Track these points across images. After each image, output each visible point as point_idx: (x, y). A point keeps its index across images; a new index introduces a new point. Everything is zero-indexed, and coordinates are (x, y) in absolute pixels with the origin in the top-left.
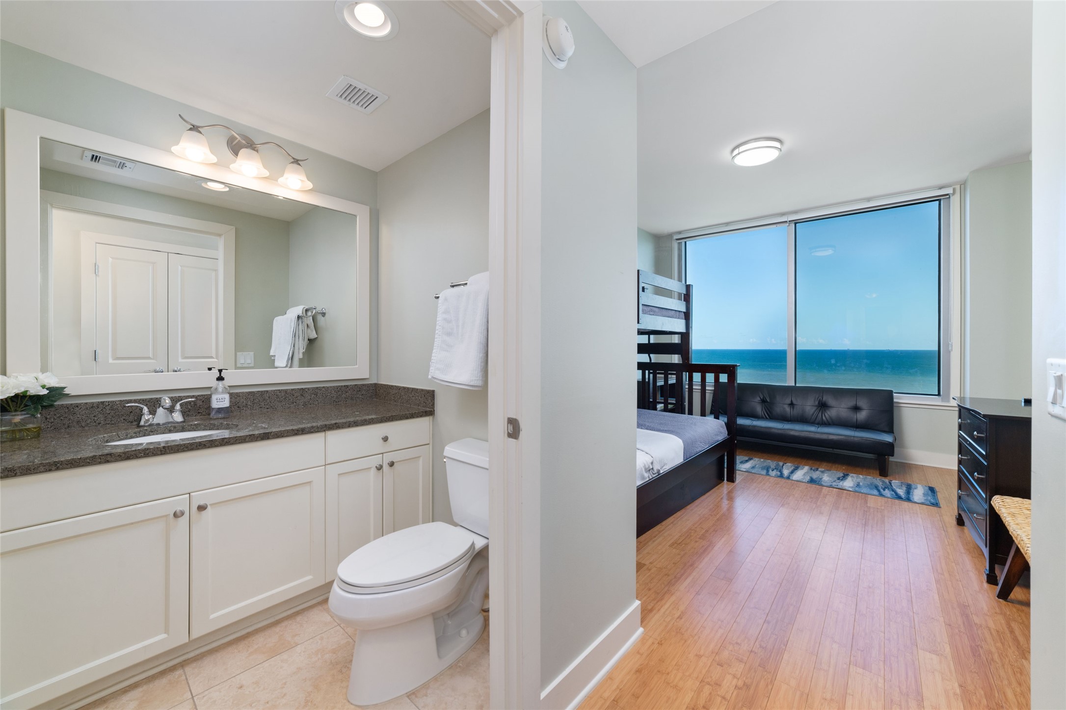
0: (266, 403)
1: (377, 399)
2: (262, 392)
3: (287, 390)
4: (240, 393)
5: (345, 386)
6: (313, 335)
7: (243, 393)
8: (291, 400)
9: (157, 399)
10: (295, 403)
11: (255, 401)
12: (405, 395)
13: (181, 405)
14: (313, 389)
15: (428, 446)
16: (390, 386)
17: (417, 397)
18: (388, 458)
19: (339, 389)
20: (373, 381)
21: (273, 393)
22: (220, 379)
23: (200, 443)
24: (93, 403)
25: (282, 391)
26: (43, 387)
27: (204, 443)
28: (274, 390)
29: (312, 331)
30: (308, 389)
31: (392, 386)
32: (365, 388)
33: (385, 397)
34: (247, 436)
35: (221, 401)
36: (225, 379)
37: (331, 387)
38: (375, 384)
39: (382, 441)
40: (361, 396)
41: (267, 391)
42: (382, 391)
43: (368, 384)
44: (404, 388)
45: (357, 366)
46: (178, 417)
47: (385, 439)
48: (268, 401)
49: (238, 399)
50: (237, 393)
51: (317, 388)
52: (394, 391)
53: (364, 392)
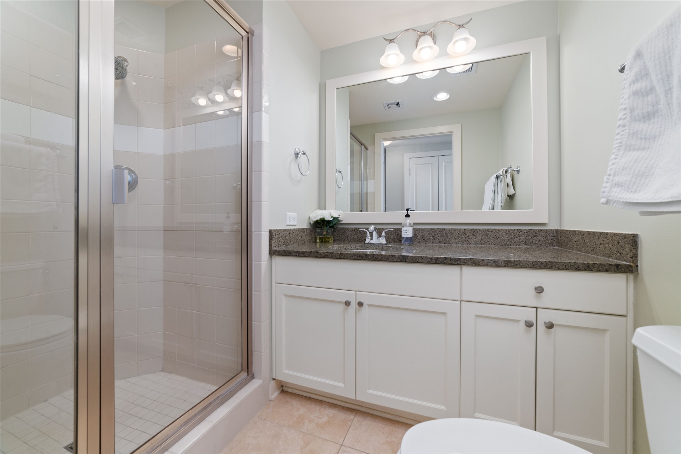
0: (443, 239)
1: (559, 247)
2: (440, 229)
3: (461, 229)
4: (425, 229)
5: (518, 230)
6: (512, 192)
7: (427, 229)
8: (464, 238)
9: (379, 228)
10: (467, 242)
11: (436, 237)
12: (589, 243)
13: (385, 232)
14: (484, 230)
15: (624, 319)
16: (572, 231)
17: (607, 245)
18: (545, 316)
19: (511, 232)
20: (553, 226)
21: (448, 231)
22: (408, 216)
23: (360, 255)
24: (353, 228)
25: (456, 230)
26: (332, 217)
27: (362, 256)
28: (450, 229)
29: (511, 188)
30: (479, 230)
31: (574, 231)
32: (542, 234)
33: (567, 244)
34: (390, 256)
35: (407, 233)
36: (410, 216)
37: (502, 230)
38: (557, 231)
39: (534, 292)
40: (537, 242)
41: (444, 229)
42: (563, 238)
43: (547, 230)
44: (589, 233)
45: (533, 210)
46: (383, 241)
47: (539, 290)
48: (445, 237)
49: (423, 234)
50: (423, 229)
51: (488, 229)
52: (577, 238)
53: (541, 238)
